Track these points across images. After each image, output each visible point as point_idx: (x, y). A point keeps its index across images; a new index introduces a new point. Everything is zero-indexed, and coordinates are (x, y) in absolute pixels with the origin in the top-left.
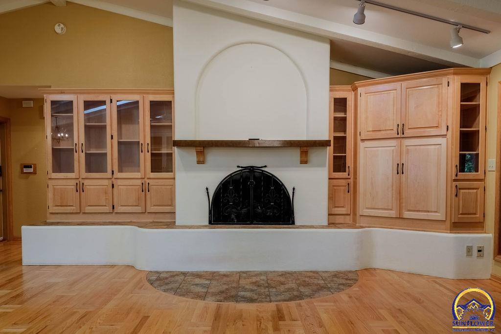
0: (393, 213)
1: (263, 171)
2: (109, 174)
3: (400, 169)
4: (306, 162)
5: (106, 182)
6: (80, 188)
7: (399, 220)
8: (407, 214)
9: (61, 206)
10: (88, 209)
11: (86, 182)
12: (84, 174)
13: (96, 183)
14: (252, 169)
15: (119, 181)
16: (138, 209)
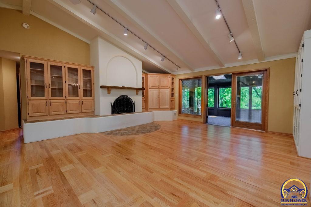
0: (158, 107)
1: (127, 97)
2: (64, 98)
3: (159, 96)
4: (138, 94)
5: (63, 101)
6: (48, 104)
7: (159, 109)
8: (161, 107)
9: (37, 113)
10: (53, 113)
11: (52, 101)
12: (51, 98)
13: (57, 101)
14: (124, 96)
15: (69, 100)
16: (78, 111)
